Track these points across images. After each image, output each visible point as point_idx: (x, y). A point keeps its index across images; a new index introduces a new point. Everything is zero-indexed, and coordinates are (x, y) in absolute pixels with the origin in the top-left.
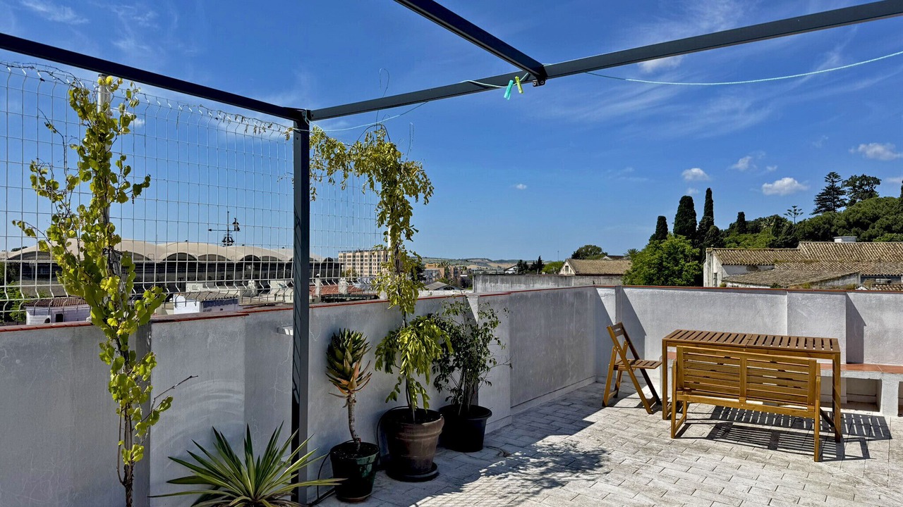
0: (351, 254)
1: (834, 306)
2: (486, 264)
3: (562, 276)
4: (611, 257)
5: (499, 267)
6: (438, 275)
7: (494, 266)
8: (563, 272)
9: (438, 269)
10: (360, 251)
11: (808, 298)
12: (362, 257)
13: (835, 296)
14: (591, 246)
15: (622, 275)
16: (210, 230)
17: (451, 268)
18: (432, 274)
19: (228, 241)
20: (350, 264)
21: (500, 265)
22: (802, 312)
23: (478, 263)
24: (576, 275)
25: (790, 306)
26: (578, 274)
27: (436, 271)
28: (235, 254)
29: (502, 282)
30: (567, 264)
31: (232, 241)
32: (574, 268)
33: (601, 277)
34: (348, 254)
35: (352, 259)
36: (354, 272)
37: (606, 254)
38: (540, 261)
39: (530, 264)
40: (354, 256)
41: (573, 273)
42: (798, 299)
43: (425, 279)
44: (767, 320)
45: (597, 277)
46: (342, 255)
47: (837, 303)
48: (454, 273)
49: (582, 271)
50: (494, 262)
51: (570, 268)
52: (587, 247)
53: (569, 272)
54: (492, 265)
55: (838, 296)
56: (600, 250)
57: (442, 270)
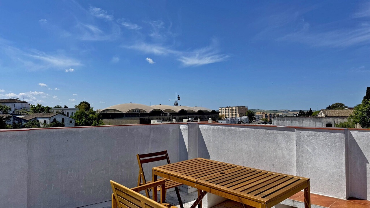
0: (224, 109)
1: (335, 143)
2: (287, 112)
3: (319, 118)
4: (349, 108)
5: (293, 113)
6: (262, 117)
7: (291, 113)
8: (320, 116)
9: (262, 114)
10: (228, 107)
11: (312, 135)
12: (229, 109)
13: (335, 134)
14: (338, 103)
15: (348, 117)
16: (170, 100)
17: (268, 114)
18: (259, 117)
19: (176, 104)
20: (224, 113)
21: (294, 113)
22: (307, 148)
23: (283, 112)
24: (326, 117)
25: (298, 142)
26: (327, 117)
27: (261, 115)
28: (177, 109)
29: (287, 120)
30: (321, 112)
31: (178, 104)
32: (325, 113)
33: (338, 118)
34: (223, 109)
35: (224, 110)
36: (225, 116)
37: (347, 107)
38: (311, 111)
39: (305, 112)
40: (225, 109)
41: (324, 116)
42: (304, 136)
43: (256, 119)
44: (285, 153)
45: (336, 118)
46: (220, 109)
47: (337, 140)
48: (270, 116)
49: (329, 115)
50: (291, 111)
51: (323, 114)
52: (337, 104)
53: (323, 116)
54: (290, 112)
55: (338, 134)
56: (343, 105)
57: (264, 115)
